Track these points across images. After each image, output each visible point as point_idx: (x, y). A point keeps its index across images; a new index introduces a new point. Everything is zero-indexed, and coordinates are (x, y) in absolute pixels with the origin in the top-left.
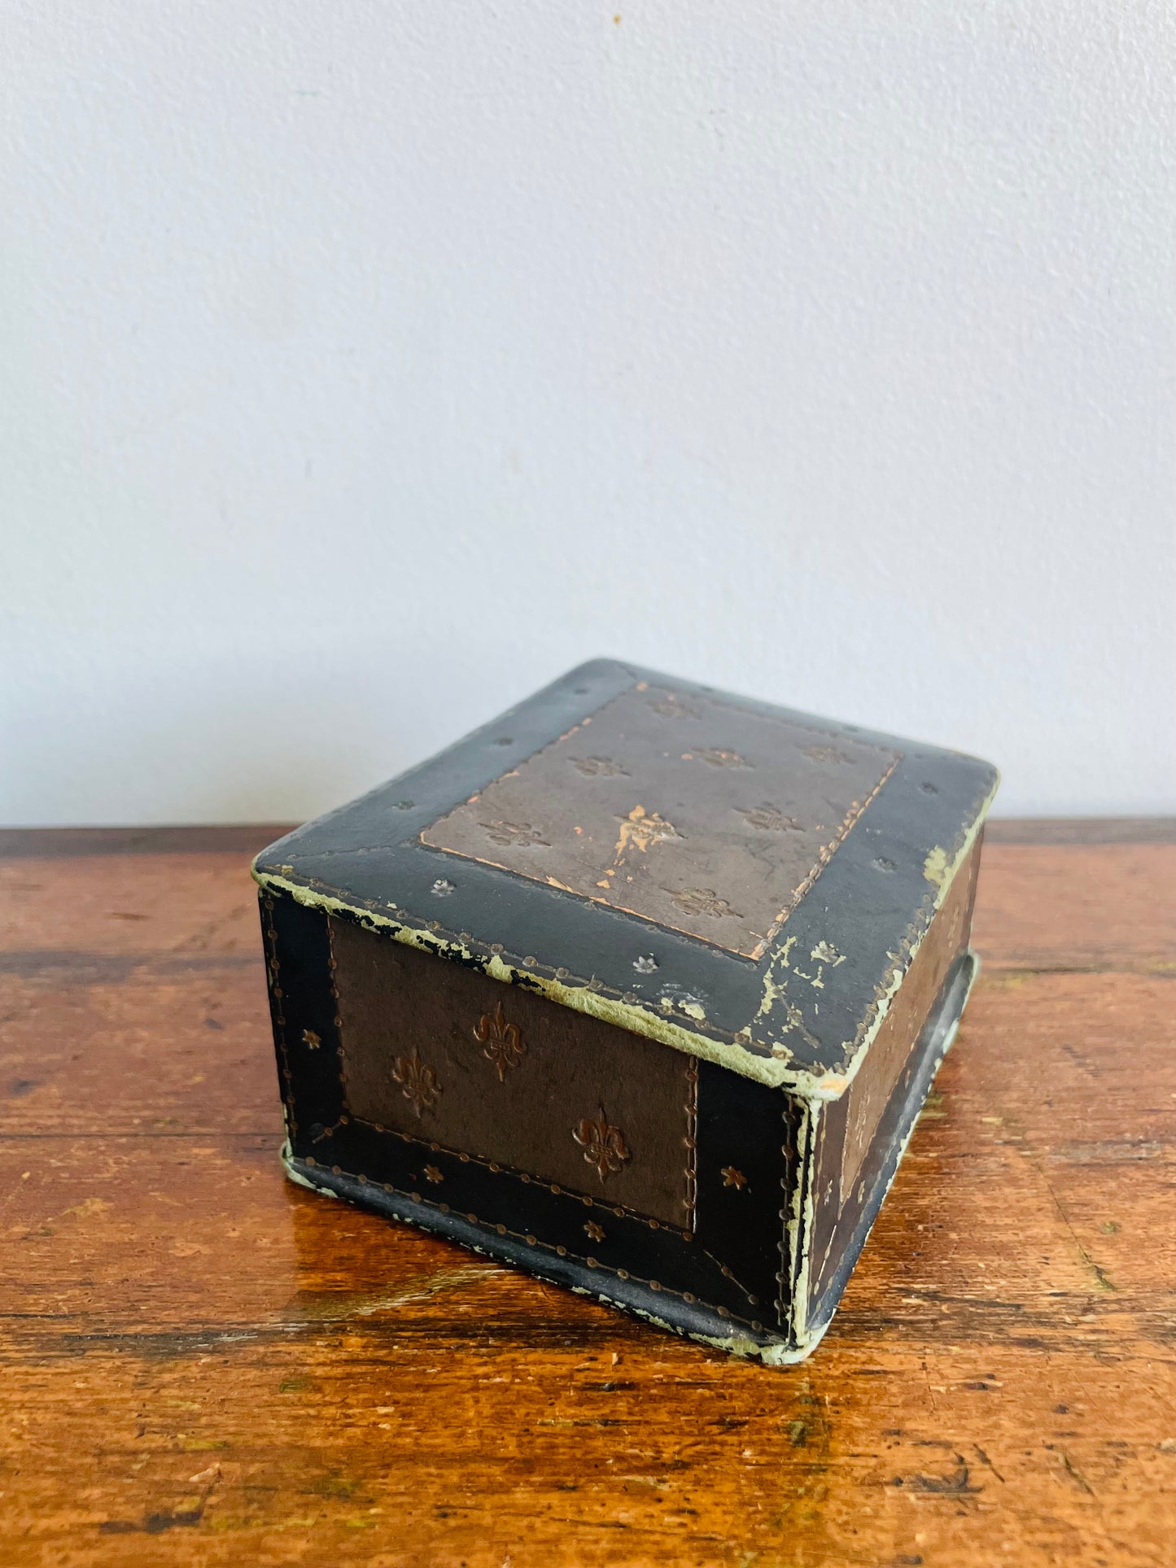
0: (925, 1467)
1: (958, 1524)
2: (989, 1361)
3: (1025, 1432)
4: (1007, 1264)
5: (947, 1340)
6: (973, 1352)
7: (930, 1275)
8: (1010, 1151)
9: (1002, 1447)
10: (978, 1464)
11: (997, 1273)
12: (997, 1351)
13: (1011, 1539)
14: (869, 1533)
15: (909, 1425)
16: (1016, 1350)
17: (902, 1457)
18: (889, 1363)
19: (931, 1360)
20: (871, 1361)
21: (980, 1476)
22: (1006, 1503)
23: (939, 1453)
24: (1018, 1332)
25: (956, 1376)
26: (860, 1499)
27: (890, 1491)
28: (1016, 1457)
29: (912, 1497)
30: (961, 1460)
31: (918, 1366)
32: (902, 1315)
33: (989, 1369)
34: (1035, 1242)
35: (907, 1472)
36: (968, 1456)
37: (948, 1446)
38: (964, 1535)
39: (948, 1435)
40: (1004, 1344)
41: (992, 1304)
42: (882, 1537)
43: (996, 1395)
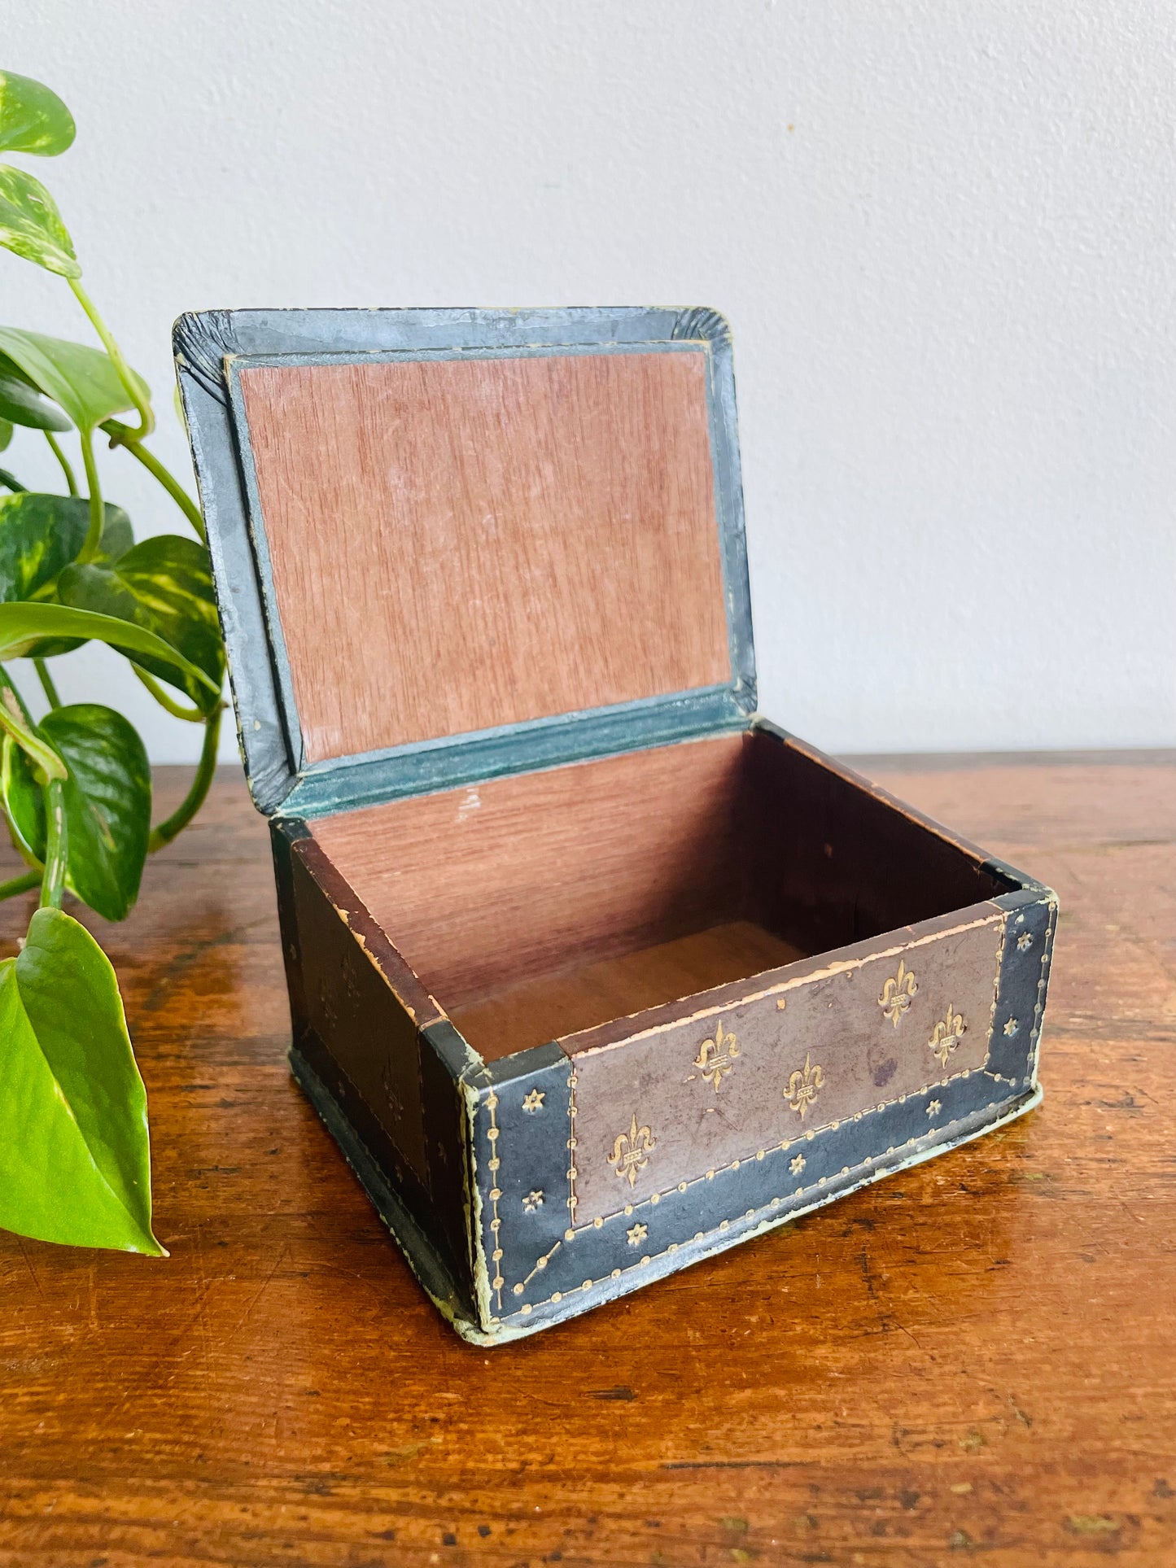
0: (1104, 1096)
1: (1132, 1122)
2: (1136, 1048)
3: (1166, 1081)
4: (1138, 1002)
5: (1105, 1039)
6: (1124, 1044)
7: (1086, 1007)
8: (1129, 944)
9: (1153, 1087)
10: (1138, 1095)
11: (1132, 1006)
12: (1141, 1044)
13: (1167, 1129)
14: (1075, 1126)
15: (1089, 1078)
16: (1153, 1043)
17: (1088, 1092)
18: (1066, 1049)
19: (1096, 1048)
20: (1055, 1048)
21: (1140, 1100)
22: (1161, 1113)
23: (1113, 1091)
24: (1151, 1034)
25: (1115, 1055)
26: (1065, 1111)
27: (1084, 1108)
28: (1163, 1092)
29: (1099, 1110)
30: (1127, 1093)
31: (1087, 1050)
32: (1071, 1027)
33: (1137, 1052)
34: (1156, 991)
35: (1093, 1099)
36: (1131, 1092)
37: (1117, 1087)
38: (1138, 1128)
39: (1117, 1082)
40: (1144, 1039)
41: (1133, 1021)
42: (1084, 1127)
43: (1144, 1065)
